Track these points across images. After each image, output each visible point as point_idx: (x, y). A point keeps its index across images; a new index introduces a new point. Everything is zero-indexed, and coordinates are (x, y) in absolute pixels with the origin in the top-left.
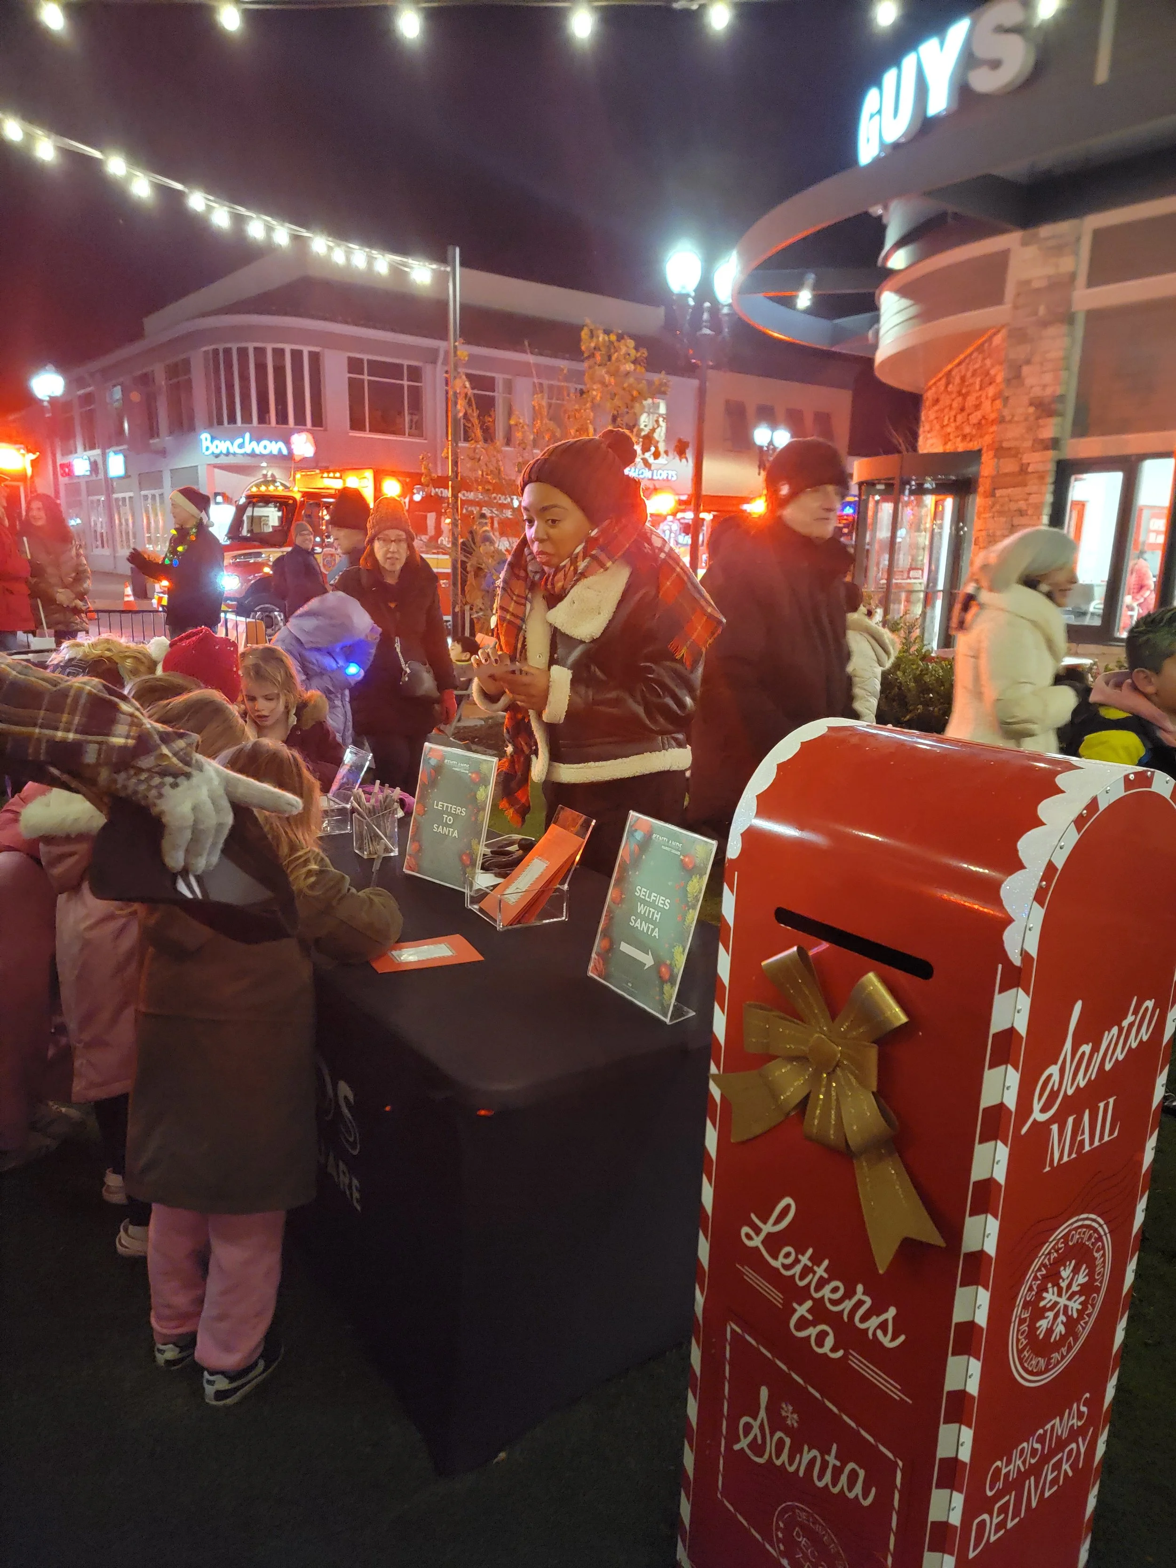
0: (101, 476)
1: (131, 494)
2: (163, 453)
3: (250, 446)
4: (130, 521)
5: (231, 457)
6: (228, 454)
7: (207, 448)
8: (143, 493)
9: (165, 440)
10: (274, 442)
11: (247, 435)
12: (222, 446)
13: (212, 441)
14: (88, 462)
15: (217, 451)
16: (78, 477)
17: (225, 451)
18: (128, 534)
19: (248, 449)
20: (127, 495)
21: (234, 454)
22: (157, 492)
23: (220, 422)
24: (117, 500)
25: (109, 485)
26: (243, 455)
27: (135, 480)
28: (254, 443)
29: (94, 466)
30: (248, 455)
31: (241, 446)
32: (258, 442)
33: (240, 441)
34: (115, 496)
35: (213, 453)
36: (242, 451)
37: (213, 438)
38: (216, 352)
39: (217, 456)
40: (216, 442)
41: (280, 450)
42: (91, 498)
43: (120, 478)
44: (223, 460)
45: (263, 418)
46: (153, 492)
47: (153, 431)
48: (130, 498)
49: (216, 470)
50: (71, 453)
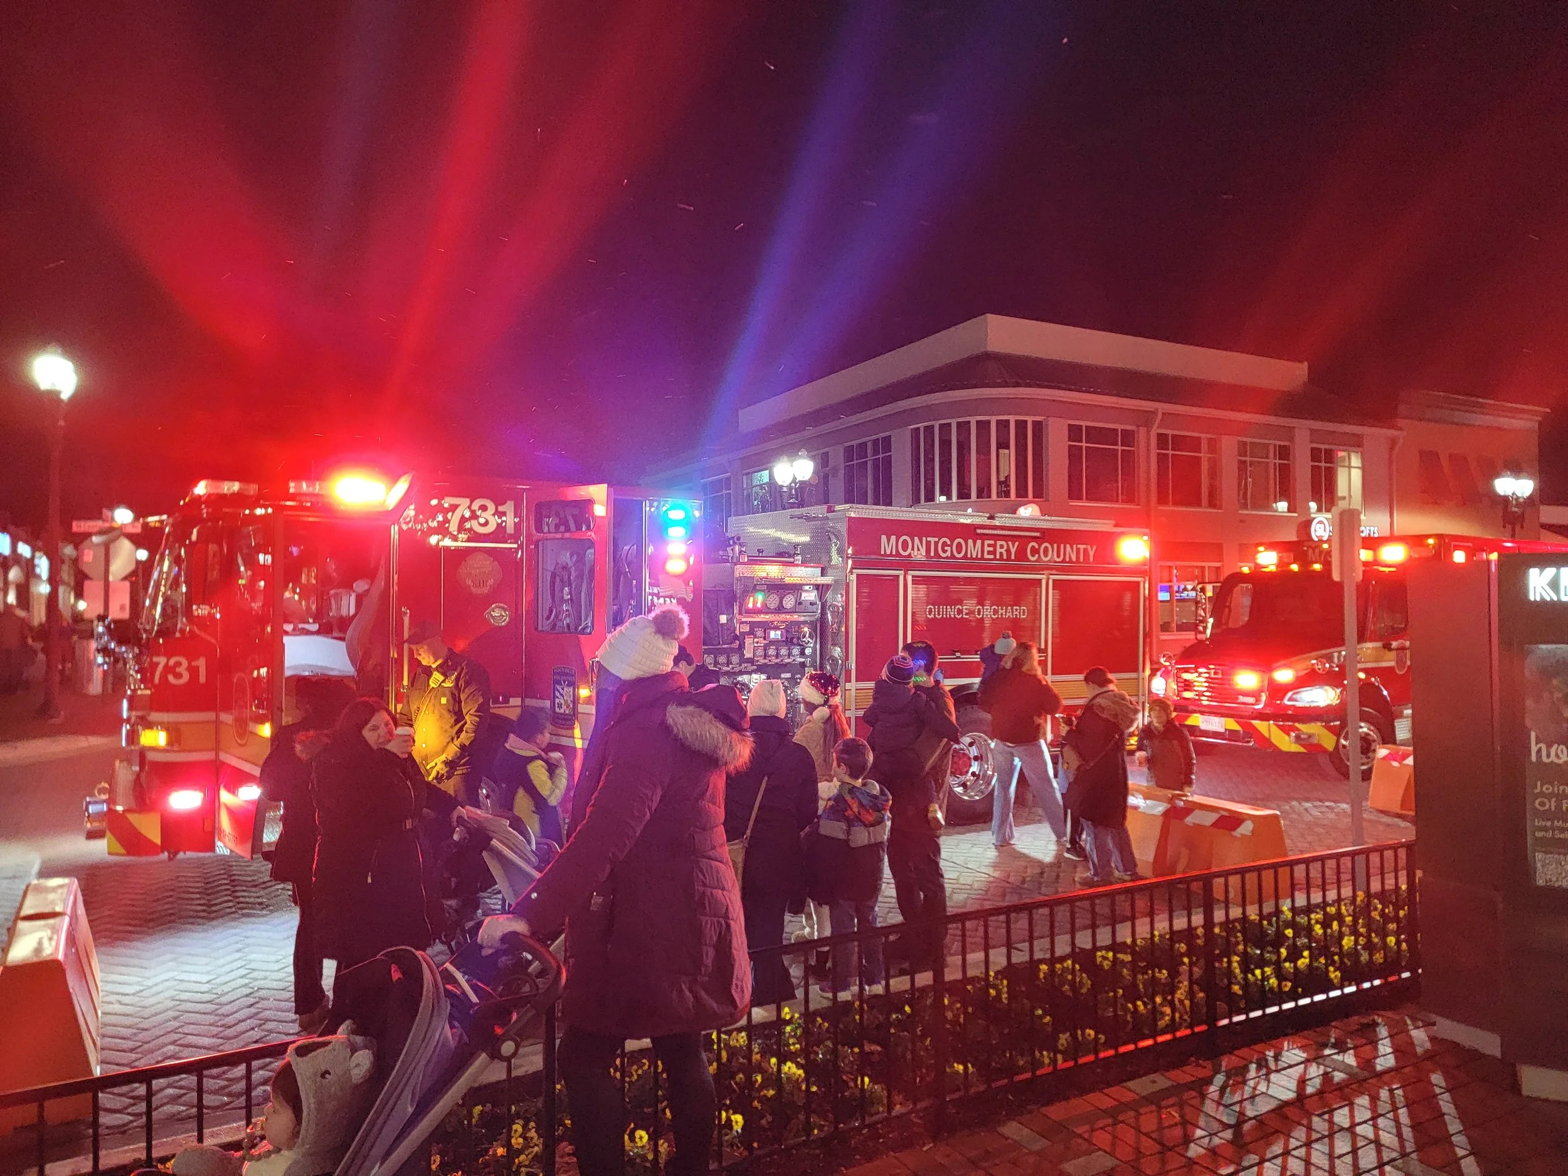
38: (929, 429)
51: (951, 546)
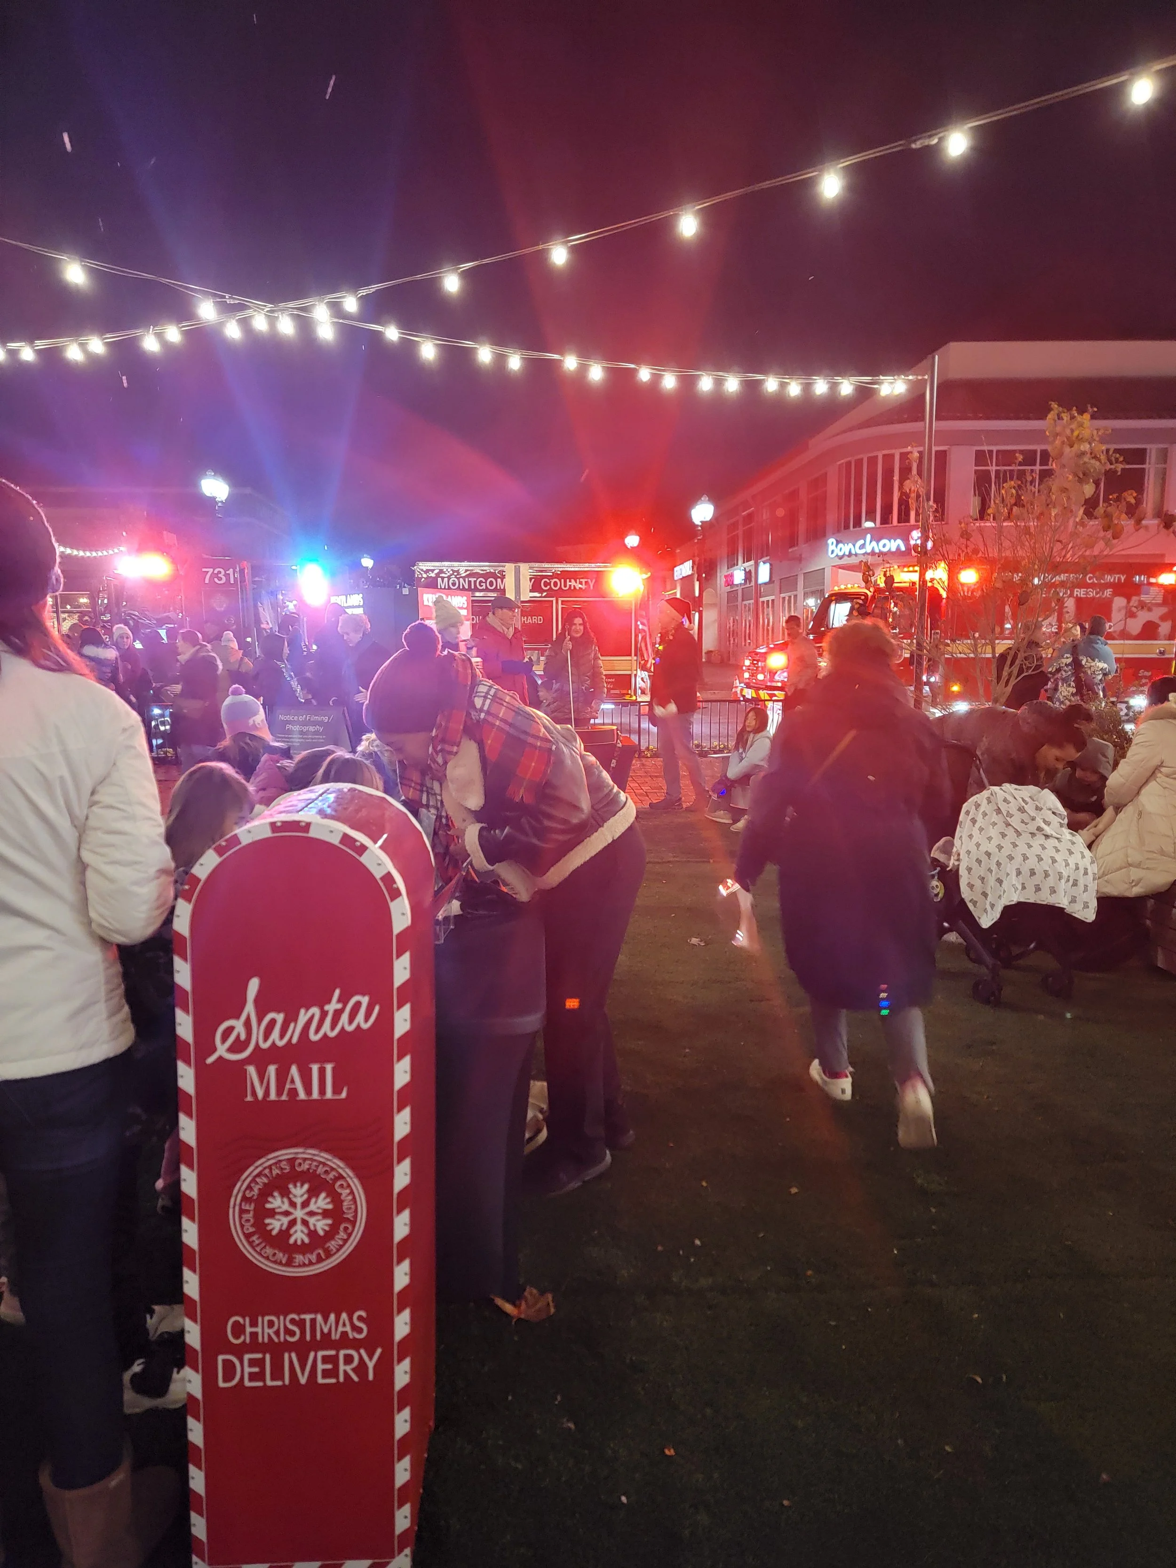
0: (753, 584)
1: (773, 597)
2: (800, 559)
3: (871, 546)
4: (771, 618)
5: (853, 557)
6: (850, 555)
7: (833, 552)
8: (782, 595)
9: (802, 548)
10: (892, 541)
11: (869, 537)
12: (846, 548)
13: (836, 546)
14: (743, 572)
15: (841, 554)
16: (737, 585)
17: (847, 553)
18: (768, 630)
19: (868, 549)
20: (770, 598)
21: (856, 555)
22: (792, 594)
23: (847, 527)
24: (763, 602)
25: (758, 590)
26: (864, 554)
27: (777, 585)
28: (874, 543)
29: (748, 575)
30: (868, 554)
31: (863, 546)
32: (878, 541)
33: (861, 542)
34: (761, 599)
35: (837, 555)
36: (863, 551)
37: (838, 542)
38: (849, 464)
39: (841, 558)
40: (841, 545)
41: (898, 546)
42: (745, 602)
43: (765, 584)
44: (846, 561)
45: (886, 519)
46: (789, 594)
47: (792, 541)
48: (773, 601)
49: (840, 570)
50: (734, 565)
51: (486, 583)
